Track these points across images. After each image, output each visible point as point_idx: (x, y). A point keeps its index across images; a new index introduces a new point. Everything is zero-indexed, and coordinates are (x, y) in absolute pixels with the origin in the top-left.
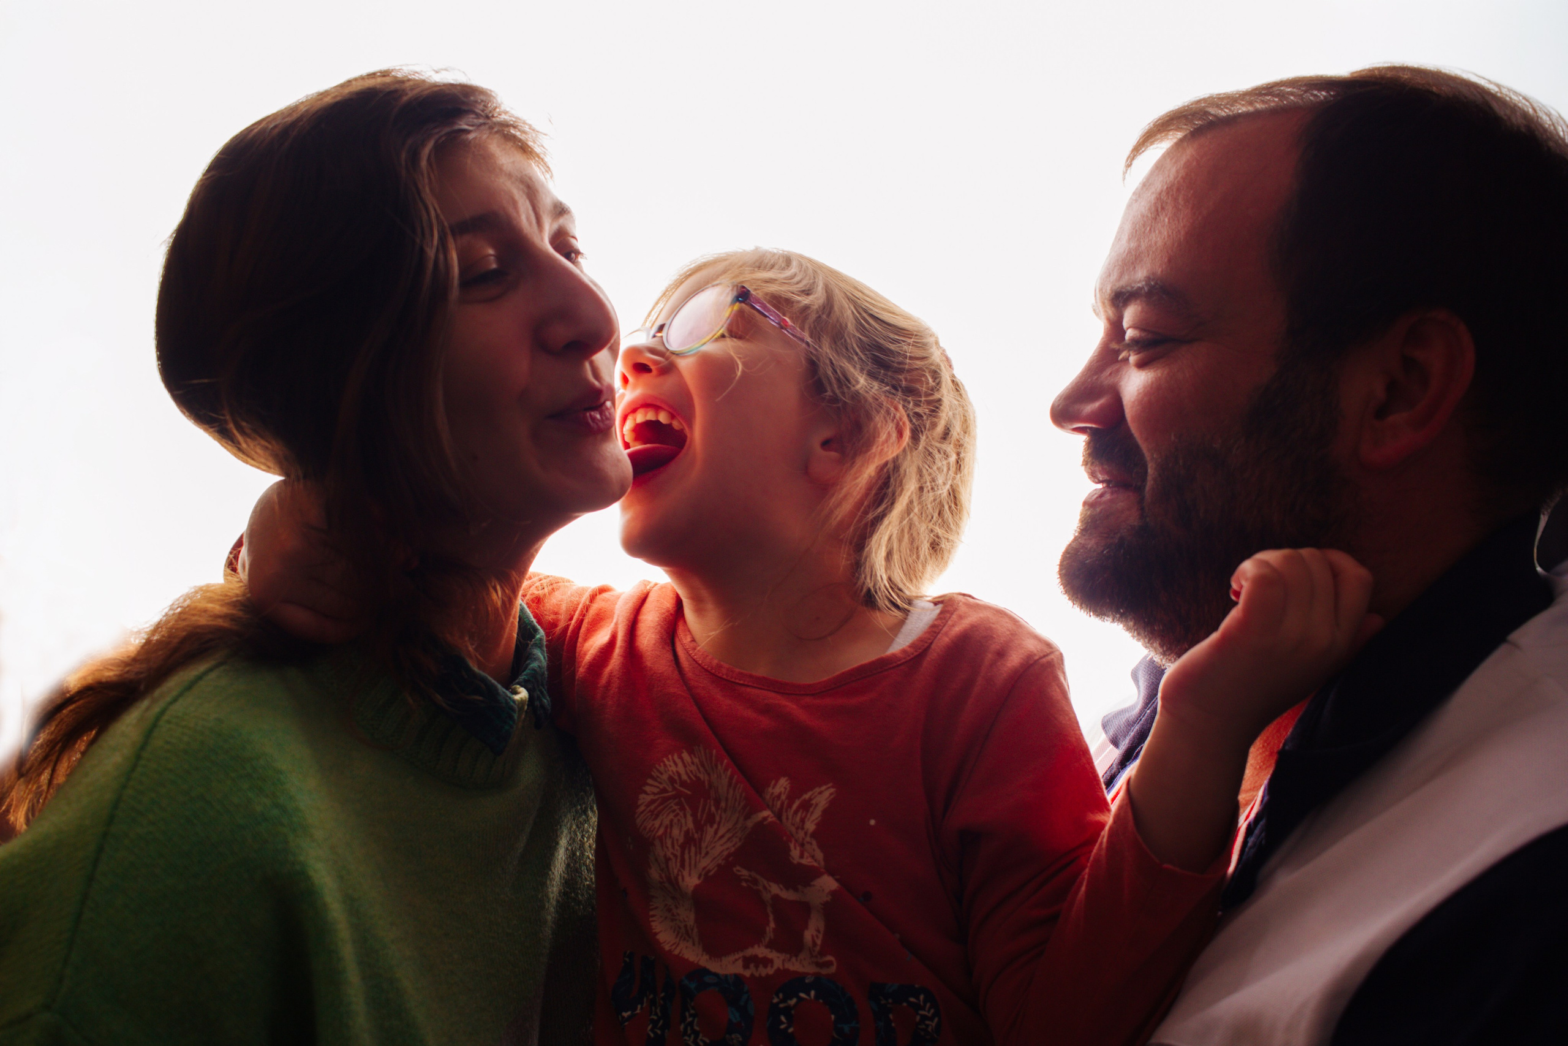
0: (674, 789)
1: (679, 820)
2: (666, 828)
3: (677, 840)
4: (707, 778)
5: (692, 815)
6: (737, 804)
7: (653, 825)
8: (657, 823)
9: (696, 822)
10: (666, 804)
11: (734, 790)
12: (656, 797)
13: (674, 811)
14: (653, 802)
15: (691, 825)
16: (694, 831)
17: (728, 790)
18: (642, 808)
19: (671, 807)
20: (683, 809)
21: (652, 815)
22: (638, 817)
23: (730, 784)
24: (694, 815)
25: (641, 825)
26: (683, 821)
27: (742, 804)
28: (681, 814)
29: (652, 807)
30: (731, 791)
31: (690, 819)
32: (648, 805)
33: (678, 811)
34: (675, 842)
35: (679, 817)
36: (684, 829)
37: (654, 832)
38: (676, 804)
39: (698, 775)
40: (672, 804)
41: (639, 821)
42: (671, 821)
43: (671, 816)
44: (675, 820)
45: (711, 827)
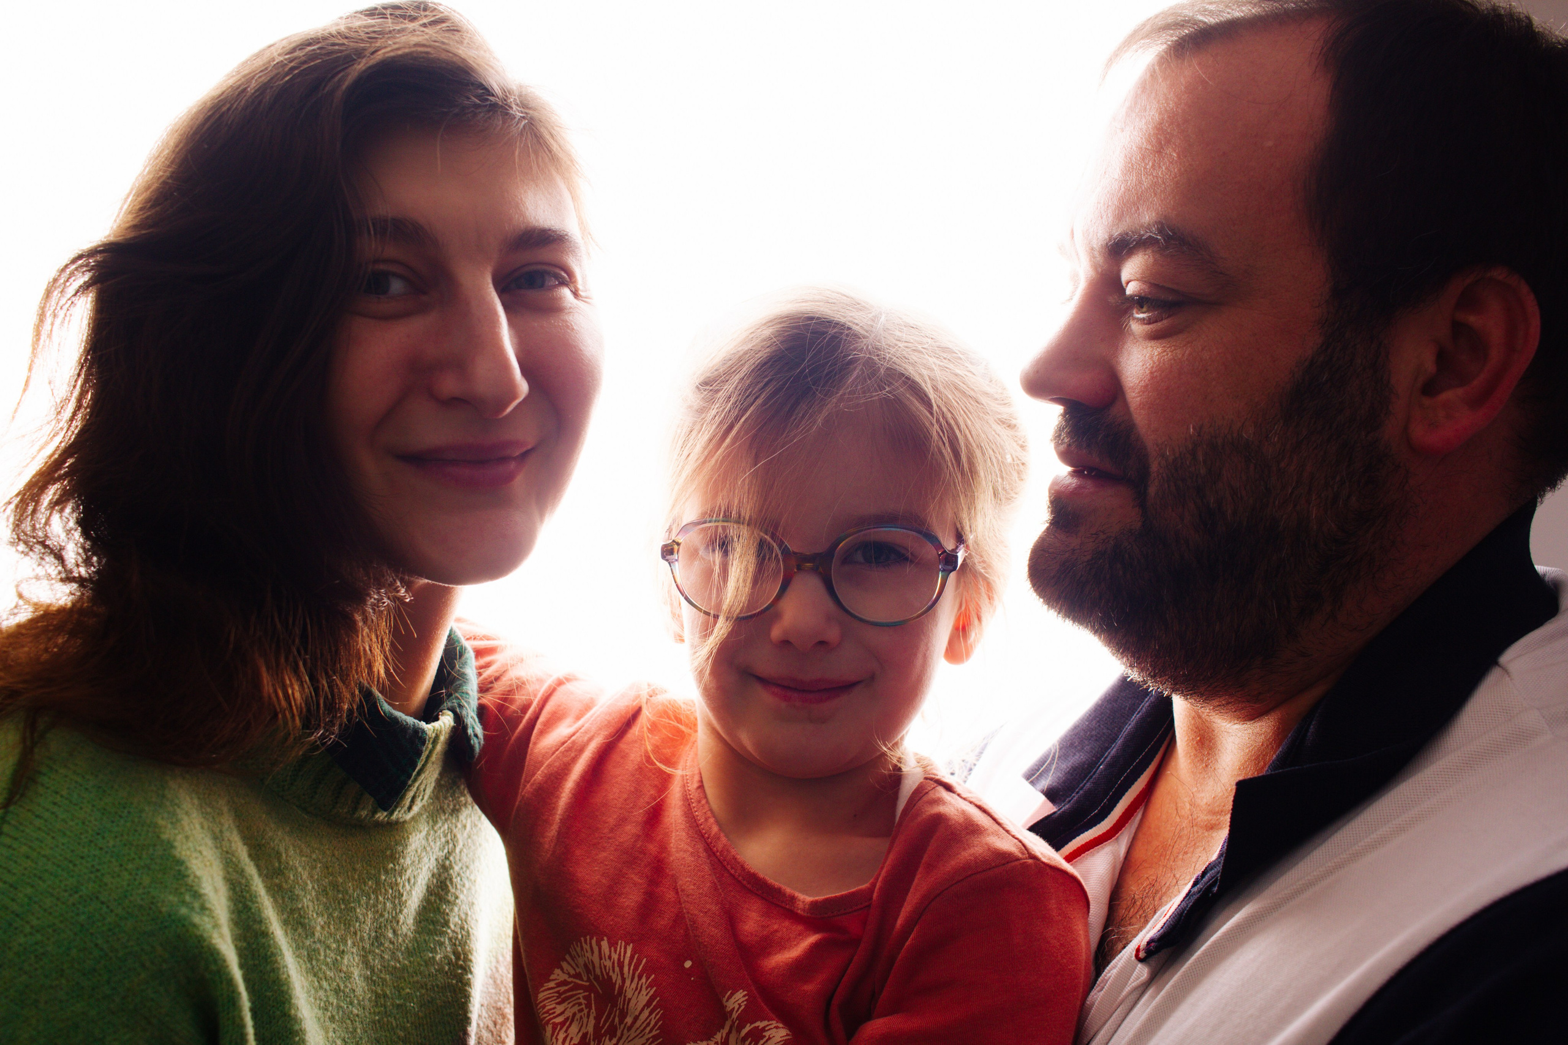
0: (589, 979)
1: (581, 1017)
2: (567, 1019)
3: (572, 1039)
4: (619, 982)
5: (595, 1018)
6: (648, 1029)
7: (554, 1008)
8: (559, 1009)
9: (597, 1028)
10: (574, 992)
11: (651, 1013)
12: (570, 980)
13: (580, 1004)
14: (564, 983)
15: (590, 1029)
16: (592, 1038)
17: (642, 1010)
18: (552, 984)
19: (579, 998)
20: (589, 1006)
21: (558, 997)
22: (543, 991)
23: (648, 1004)
24: (598, 1018)
25: (541, 1002)
26: (585, 1020)
27: (654, 1033)
28: (586, 1011)
29: (563, 989)
30: (646, 1012)
31: (592, 1022)
32: (559, 985)
33: (583, 1006)
34: (568, 1039)
35: (582, 1014)
36: (584, 1030)
37: (552, 1016)
38: (585, 998)
39: (611, 973)
40: (581, 996)
41: (541, 996)
42: (574, 1015)
43: (576, 1008)
44: (578, 1016)
45: (610, 1040)
